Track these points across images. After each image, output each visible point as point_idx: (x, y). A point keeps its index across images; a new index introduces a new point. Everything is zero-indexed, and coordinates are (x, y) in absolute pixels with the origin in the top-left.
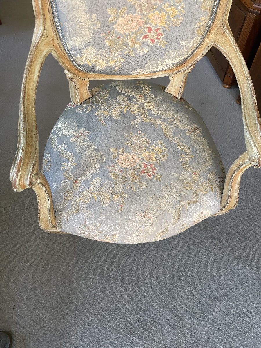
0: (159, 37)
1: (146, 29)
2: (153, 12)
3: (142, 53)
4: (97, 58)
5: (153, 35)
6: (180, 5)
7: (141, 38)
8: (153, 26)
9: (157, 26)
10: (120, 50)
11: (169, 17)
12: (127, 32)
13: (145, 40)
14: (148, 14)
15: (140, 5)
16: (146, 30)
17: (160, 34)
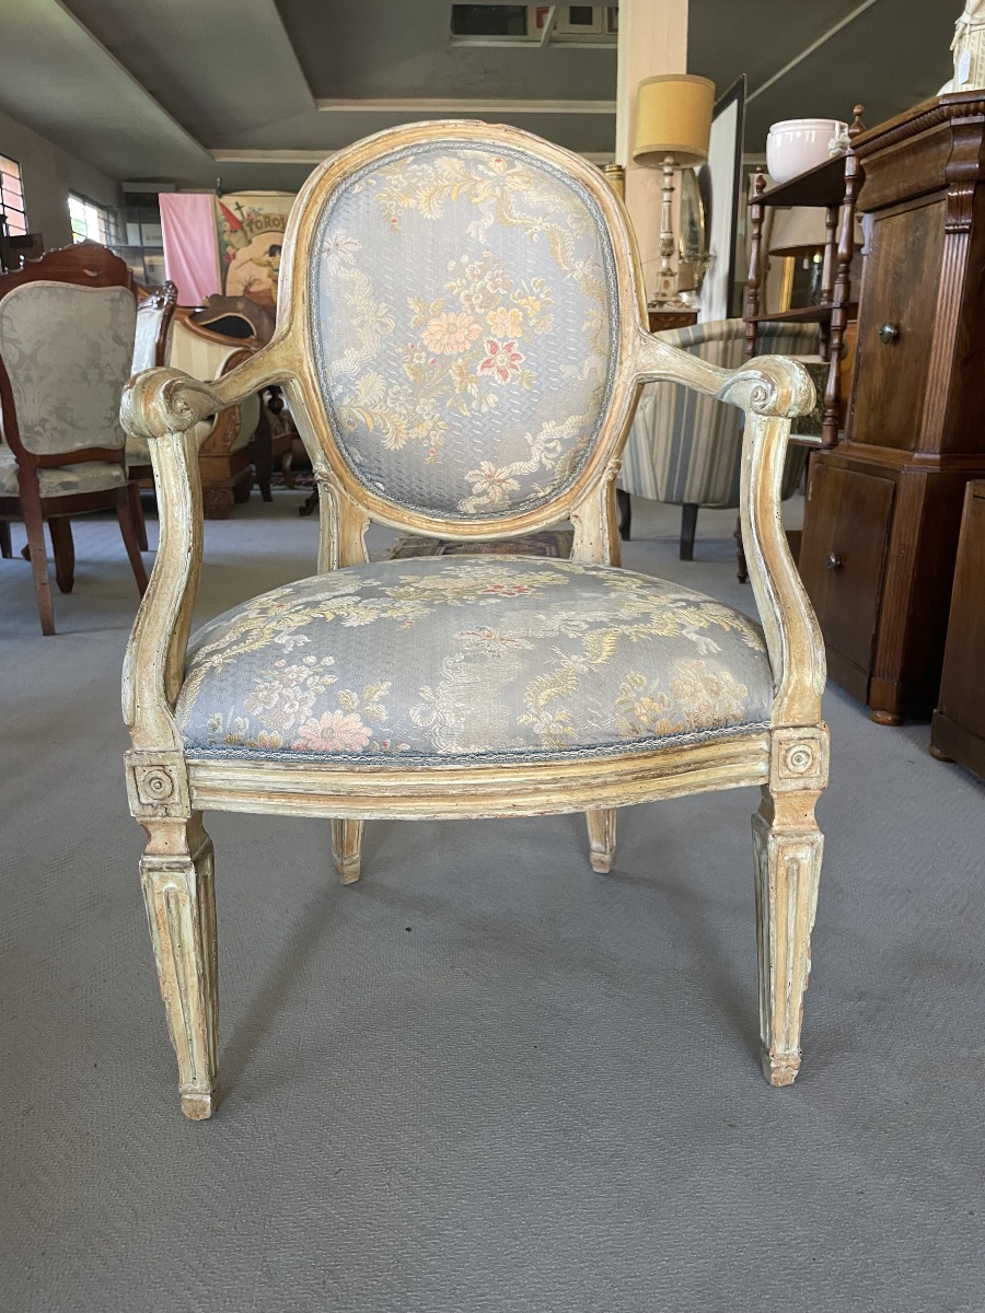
0: (516, 363)
1: (485, 345)
2: (495, 310)
3: (485, 409)
4: (387, 407)
5: (501, 359)
6: (541, 291)
7: (479, 368)
8: (499, 340)
9: (506, 338)
10: (434, 394)
11: (526, 316)
12: (447, 353)
13: (487, 372)
14: (486, 314)
15: (468, 298)
16: (487, 348)
17: (516, 356)
